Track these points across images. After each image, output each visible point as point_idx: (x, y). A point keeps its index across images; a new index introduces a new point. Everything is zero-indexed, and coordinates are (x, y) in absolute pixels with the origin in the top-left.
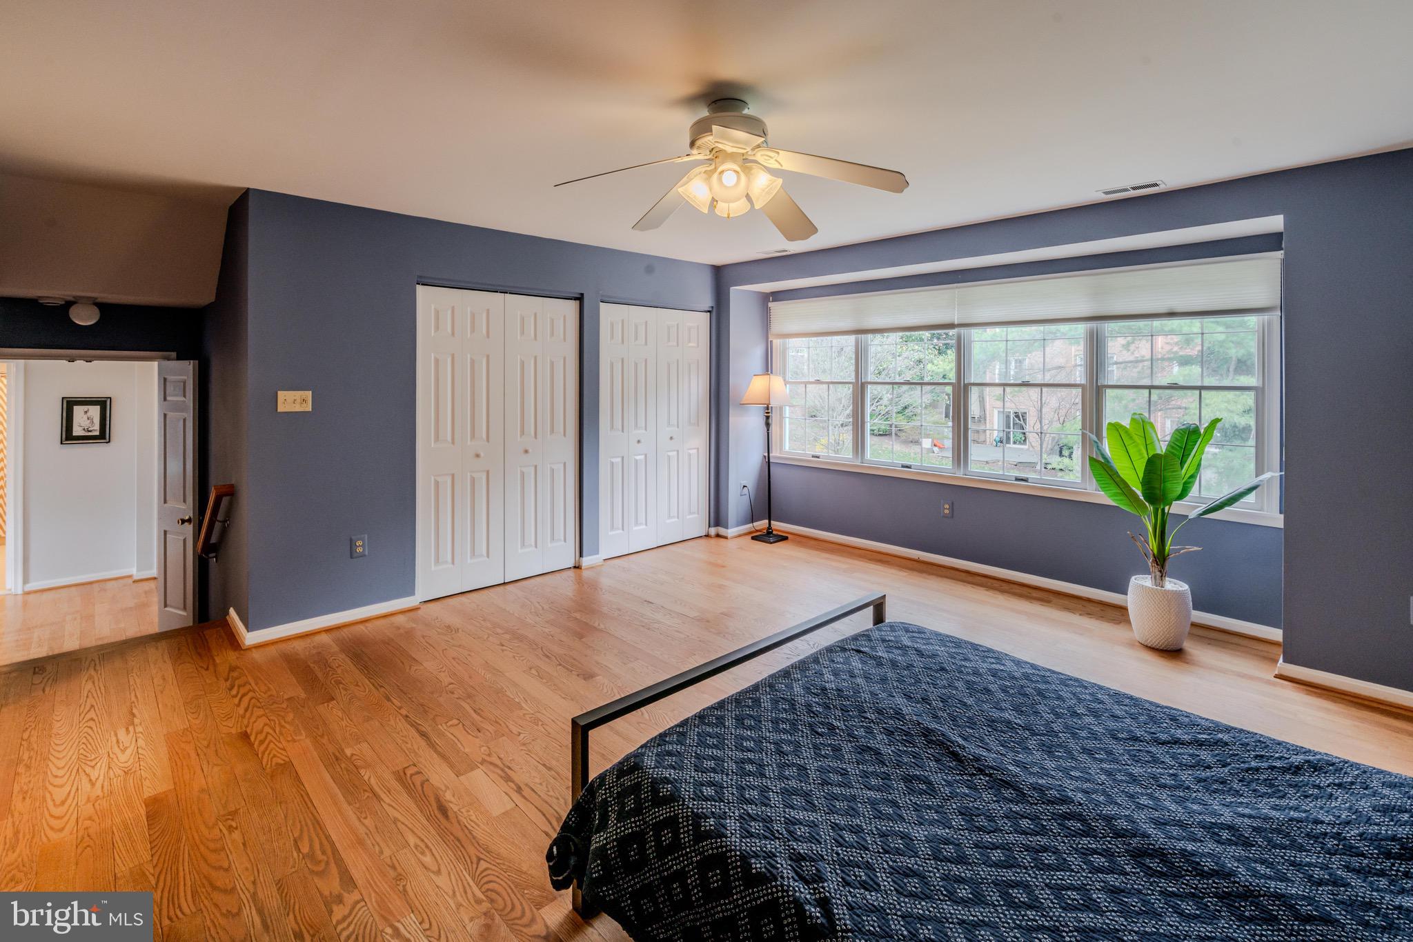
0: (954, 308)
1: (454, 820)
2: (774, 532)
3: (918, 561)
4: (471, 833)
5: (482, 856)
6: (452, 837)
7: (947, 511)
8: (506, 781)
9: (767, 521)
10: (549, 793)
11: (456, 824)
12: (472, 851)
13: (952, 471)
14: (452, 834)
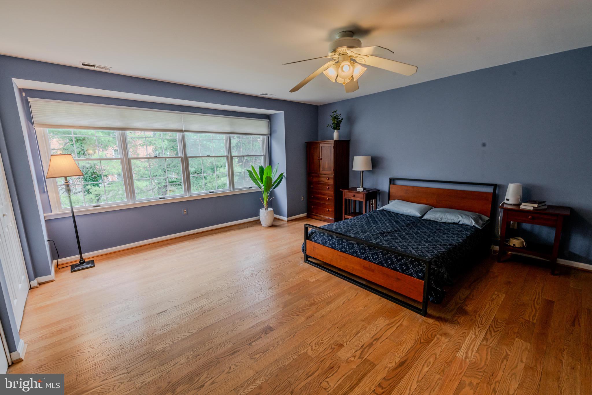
0: (182, 123)
1: (406, 358)
2: (86, 260)
3: (175, 238)
4: (410, 349)
5: (419, 343)
6: (415, 355)
7: (185, 213)
8: (373, 345)
9: (79, 256)
10: (375, 330)
11: (408, 356)
12: (418, 346)
13: (185, 195)
14: (414, 356)
